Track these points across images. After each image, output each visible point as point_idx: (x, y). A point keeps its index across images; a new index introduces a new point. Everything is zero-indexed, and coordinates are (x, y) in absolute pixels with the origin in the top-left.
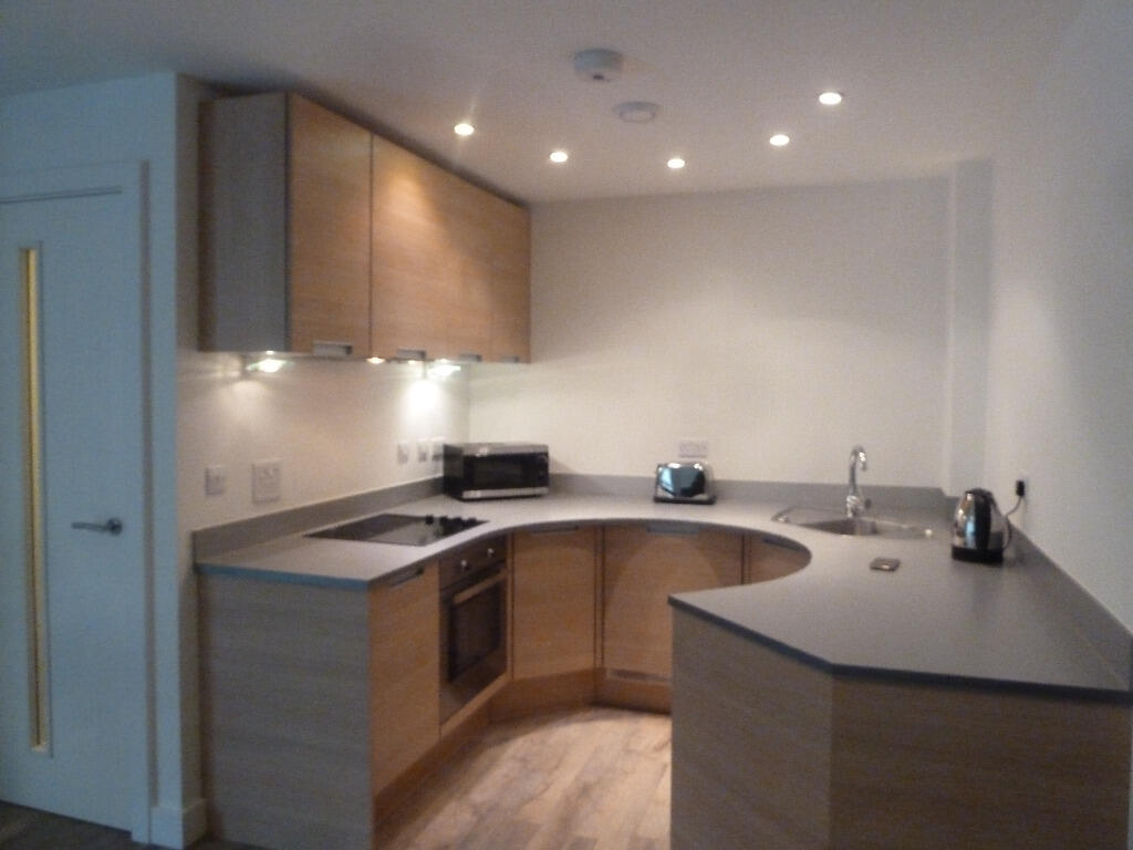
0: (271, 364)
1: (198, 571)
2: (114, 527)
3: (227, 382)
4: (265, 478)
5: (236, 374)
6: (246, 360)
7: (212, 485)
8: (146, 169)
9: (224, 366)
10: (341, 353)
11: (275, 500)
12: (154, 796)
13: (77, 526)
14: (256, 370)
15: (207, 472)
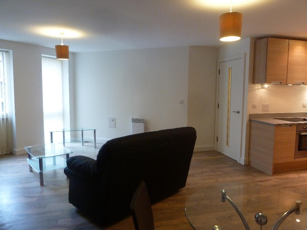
0: (266, 86)
1: (250, 120)
2: (238, 112)
3: (258, 89)
4: (265, 107)
5: (260, 88)
6: (262, 85)
7: (254, 107)
8: (245, 54)
9: (258, 86)
10: (279, 83)
11: (268, 111)
12: (241, 156)
13: (233, 112)
14: (264, 87)
15: (253, 104)
